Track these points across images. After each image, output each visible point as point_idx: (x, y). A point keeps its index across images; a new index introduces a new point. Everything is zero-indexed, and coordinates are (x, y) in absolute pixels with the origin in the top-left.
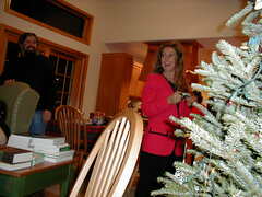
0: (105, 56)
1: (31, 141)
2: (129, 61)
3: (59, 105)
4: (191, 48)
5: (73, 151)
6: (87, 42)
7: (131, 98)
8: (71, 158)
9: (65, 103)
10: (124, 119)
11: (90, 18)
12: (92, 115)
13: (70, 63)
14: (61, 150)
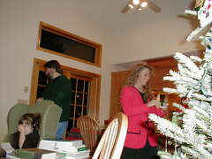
0: (114, 75)
1: (56, 144)
3: (80, 116)
6: (99, 65)
9: (85, 114)
11: (99, 47)
13: (87, 83)
14: (79, 150)
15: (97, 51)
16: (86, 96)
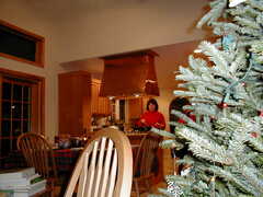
0: (61, 77)
2: (86, 78)
3: (20, 133)
4: (147, 57)
5: (45, 181)
6: (41, 64)
7: (94, 115)
8: (44, 188)
9: (26, 130)
10: (104, 140)
12: (57, 139)
14: (32, 182)
15: (37, 45)
16: (26, 105)
